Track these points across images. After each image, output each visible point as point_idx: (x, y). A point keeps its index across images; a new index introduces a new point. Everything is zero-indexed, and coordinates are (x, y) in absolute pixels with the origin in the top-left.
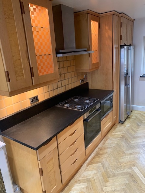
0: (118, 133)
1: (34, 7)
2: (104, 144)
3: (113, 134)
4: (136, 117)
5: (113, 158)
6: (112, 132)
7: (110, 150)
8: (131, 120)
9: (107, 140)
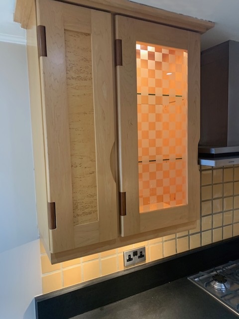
1: (151, 49)
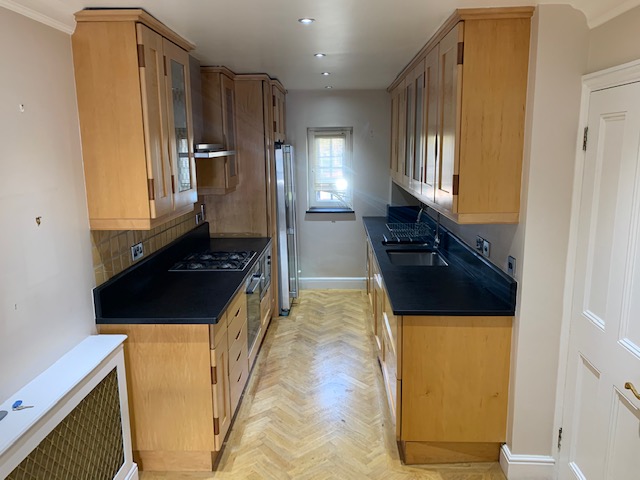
0: (286, 333)
2: (266, 355)
3: (276, 336)
4: (309, 301)
5: (296, 372)
6: (272, 334)
7: (284, 361)
8: (301, 307)
9: (269, 348)
